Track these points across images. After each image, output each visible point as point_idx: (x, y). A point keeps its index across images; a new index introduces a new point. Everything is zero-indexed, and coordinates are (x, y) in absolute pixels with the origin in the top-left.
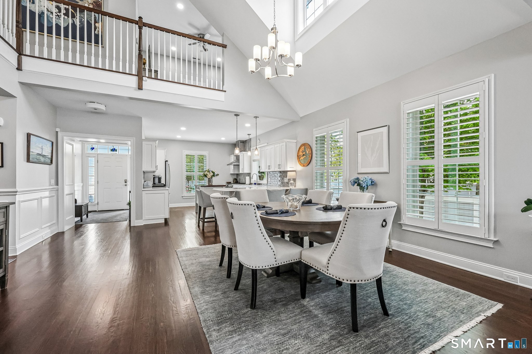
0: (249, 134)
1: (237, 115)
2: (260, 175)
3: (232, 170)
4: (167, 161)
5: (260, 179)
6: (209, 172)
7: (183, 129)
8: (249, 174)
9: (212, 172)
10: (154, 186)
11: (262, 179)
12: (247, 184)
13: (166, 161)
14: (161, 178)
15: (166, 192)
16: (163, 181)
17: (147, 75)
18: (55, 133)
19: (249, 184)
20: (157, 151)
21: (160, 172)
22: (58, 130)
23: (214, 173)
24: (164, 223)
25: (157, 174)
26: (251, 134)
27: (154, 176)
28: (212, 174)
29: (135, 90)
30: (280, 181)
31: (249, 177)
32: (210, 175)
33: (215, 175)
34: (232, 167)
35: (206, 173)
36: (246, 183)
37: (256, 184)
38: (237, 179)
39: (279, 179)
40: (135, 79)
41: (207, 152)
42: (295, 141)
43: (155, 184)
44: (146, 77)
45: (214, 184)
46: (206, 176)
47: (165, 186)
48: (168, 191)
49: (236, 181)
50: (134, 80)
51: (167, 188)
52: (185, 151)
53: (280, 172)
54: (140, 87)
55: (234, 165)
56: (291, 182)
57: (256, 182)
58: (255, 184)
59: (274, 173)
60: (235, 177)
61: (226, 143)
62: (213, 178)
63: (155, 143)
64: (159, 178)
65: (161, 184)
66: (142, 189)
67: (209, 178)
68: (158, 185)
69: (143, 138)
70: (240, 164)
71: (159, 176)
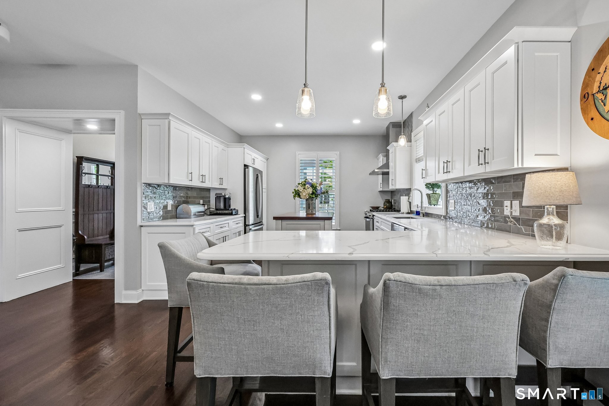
2: (430, 192)
3: (379, 183)
5: (430, 203)
8: (408, 192)
11: (433, 202)
12: (404, 213)
14: (229, 199)
19: (408, 213)
26: (405, 97)
30: (485, 210)
31: (407, 197)
34: (380, 178)
36: (402, 210)
37: (419, 215)
38: (392, 201)
39: (483, 203)
41: (336, 152)
49: (389, 206)
53: (487, 181)
55: (382, 174)
56: (545, 220)
57: (420, 209)
58: (418, 213)
59: (464, 186)
60: (389, 198)
63: (167, 121)
64: (225, 199)
65: (228, 210)
66: (139, 222)
67: (307, 200)
68: (221, 212)
69: (140, 110)
70: (391, 170)
71: (225, 195)
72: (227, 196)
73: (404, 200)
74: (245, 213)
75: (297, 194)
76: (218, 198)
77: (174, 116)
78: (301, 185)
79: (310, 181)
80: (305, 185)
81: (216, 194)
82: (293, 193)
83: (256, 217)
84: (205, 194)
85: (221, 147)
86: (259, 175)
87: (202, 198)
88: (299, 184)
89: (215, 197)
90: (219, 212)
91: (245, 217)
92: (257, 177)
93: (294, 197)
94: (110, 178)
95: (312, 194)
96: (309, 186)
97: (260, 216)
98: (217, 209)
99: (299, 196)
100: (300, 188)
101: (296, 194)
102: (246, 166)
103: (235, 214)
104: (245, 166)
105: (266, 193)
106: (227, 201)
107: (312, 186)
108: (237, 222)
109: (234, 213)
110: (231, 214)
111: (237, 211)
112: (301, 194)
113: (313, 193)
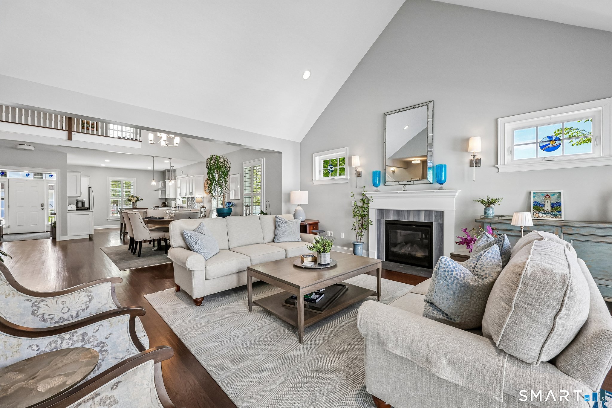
1: (153, 157)
2: (183, 199)
3: (160, 195)
4: (91, 187)
6: (133, 197)
8: (175, 199)
9: (136, 197)
10: (78, 209)
11: (184, 203)
13: (89, 188)
14: (84, 202)
15: (91, 214)
16: (86, 205)
17: (76, 131)
19: (175, 207)
20: (82, 178)
21: (84, 197)
23: (138, 198)
24: (89, 239)
25: (80, 199)
26: (174, 167)
27: (77, 200)
28: (136, 199)
29: (65, 140)
32: (134, 200)
33: (139, 200)
34: (160, 192)
35: (130, 198)
36: (172, 207)
38: (166, 203)
40: (66, 133)
41: (134, 178)
42: (203, 176)
43: (78, 207)
44: (74, 132)
45: (138, 207)
46: (130, 200)
47: (88, 209)
48: (92, 213)
49: (165, 205)
50: (64, 134)
51: (90, 210)
52: (109, 177)
54: (70, 138)
55: (162, 191)
57: (179, 206)
60: (164, 201)
62: (138, 202)
67: (133, 202)
68: (82, 208)
70: (166, 190)
72: (83, 201)
73: (173, 202)
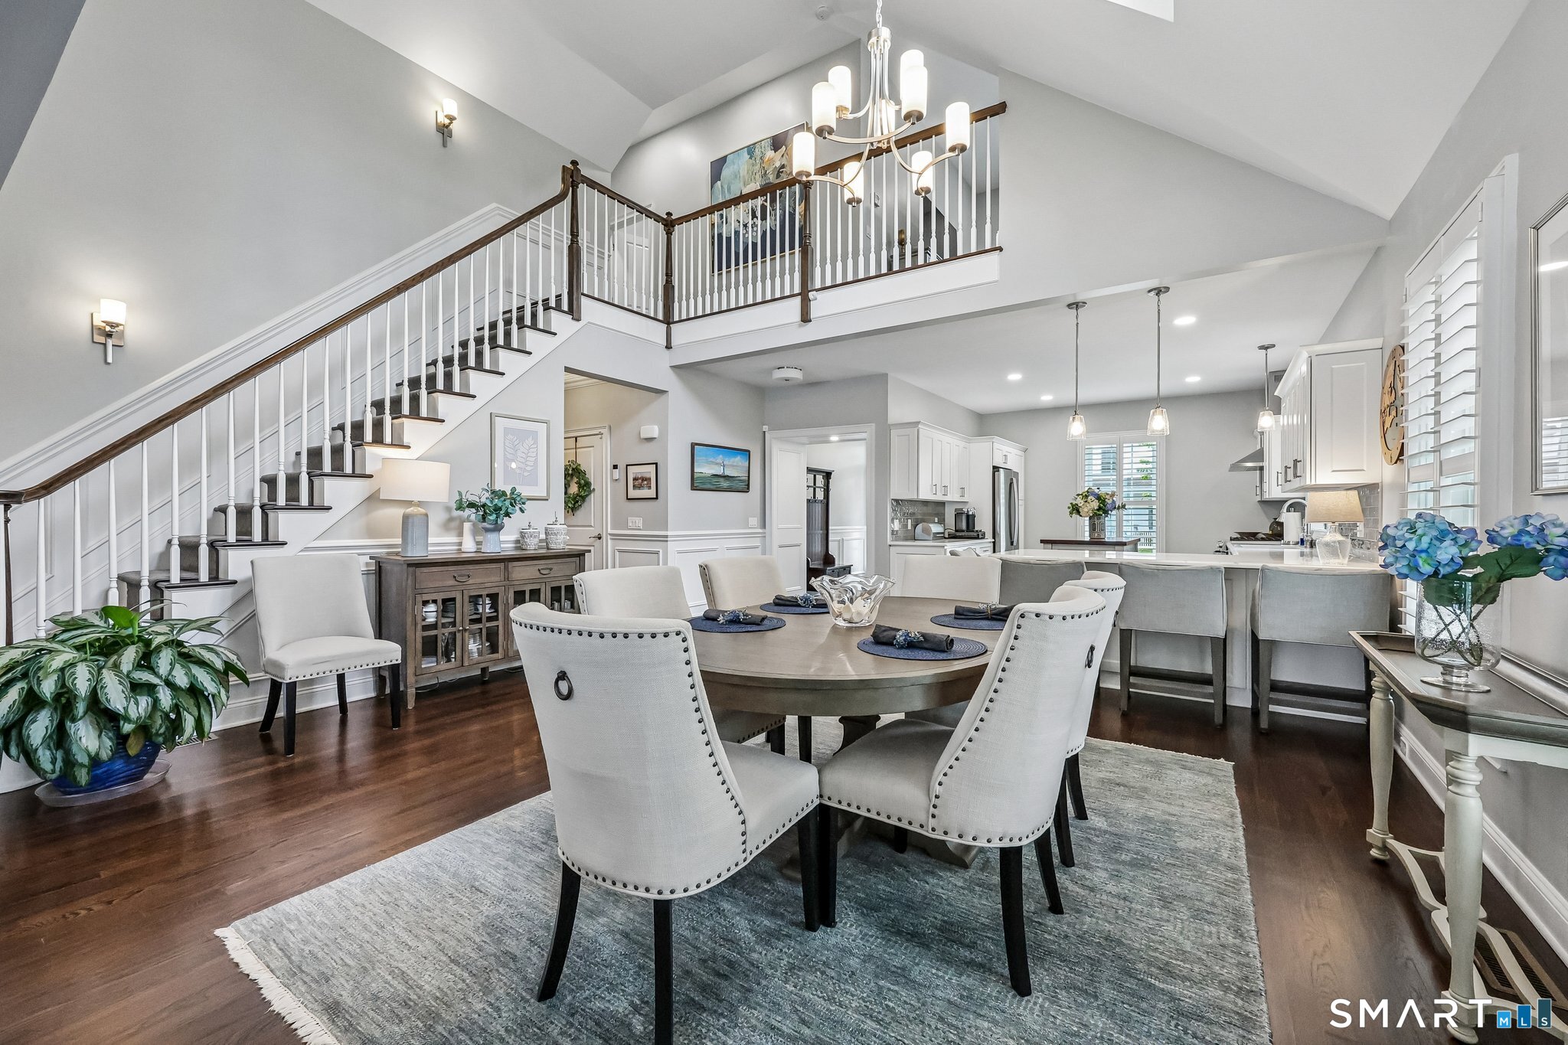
0: (1266, 343)
1: (1076, 305)
7: (1015, 377)
10: (953, 535)
12: (1288, 543)
13: (995, 471)
14: (974, 516)
18: (761, 435)
22: (765, 428)
26: (1274, 346)
28: (1095, 504)
31: (1300, 513)
33: (1109, 507)
42: (1378, 343)
44: (813, 290)
46: (1077, 510)
47: (982, 536)
54: (806, 318)
61: (1213, 394)
63: (916, 429)
64: (968, 516)
65: (973, 531)
66: (889, 543)
67: (1090, 518)
68: (963, 534)
69: (890, 421)
70: (1265, 464)
71: (968, 511)
72: (970, 513)
73: (1290, 519)
74: (994, 537)
75: (1075, 509)
76: (958, 514)
77: (924, 424)
78: (1081, 496)
79: (1097, 491)
80: (1087, 496)
81: (956, 510)
82: (1069, 508)
83: (1009, 544)
84: (940, 509)
85: (962, 444)
86: (1014, 480)
87: (937, 515)
88: (1078, 495)
89: (954, 513)
90: (958, 534)
91: (994, 543)
92: (1011, 484)
93: (1071, 513)
94: (822, 490)
95: (1098, 510)
96: (1093, 499)
97: (1015, 544)
98: (956, 531)
99: (1078, 512)
100: (1080, 502)
101: (1073, 510)
102: (996, 469)
103: (982, 538)
104: (994, 467)
105: (1023, 506)
106: (971, 519)
107: (1099, 498)
108: (985, 549)
109: (980, 537)
110: (977, 538)
111: (984, 533)
112: (1080, 510)
113: (1100, 509)
